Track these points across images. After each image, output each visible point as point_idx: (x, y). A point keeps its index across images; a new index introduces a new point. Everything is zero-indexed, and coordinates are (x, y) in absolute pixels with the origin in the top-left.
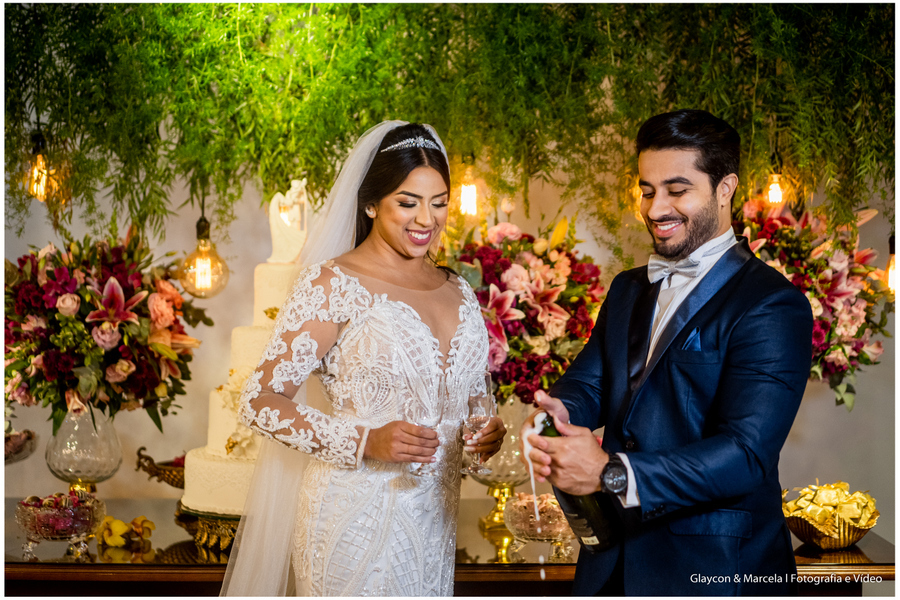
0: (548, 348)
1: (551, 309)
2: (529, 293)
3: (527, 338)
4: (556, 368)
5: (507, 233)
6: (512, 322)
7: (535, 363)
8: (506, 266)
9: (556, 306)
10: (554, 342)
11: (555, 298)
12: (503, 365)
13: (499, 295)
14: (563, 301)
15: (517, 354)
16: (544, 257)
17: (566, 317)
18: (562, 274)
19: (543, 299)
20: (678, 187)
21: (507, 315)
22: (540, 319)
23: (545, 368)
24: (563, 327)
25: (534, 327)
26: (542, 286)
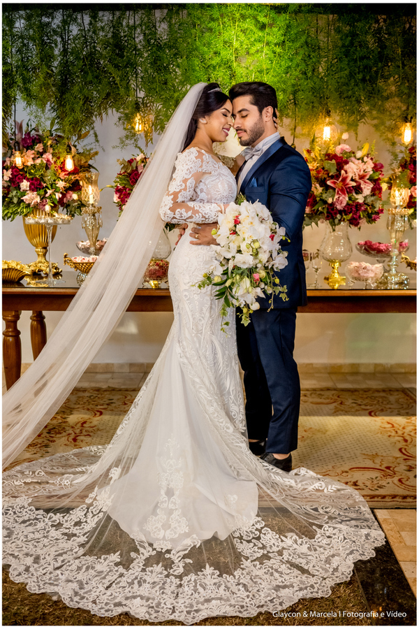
0: (363, 200)
1: (365, 182)
2: (357, 175)
3: (354, 194)
4: (367, 209)
5: (344, 148)
6: (349, 187)
7: (358, 206)
8: (347, 162)
9: (368, 181)
10: (365, 197)
11: (368, 177)
12: (345, 206)
13: (345, 175)
14: (371, 179)
15: (351, 202)
16: (362, 159)
17: (372, 186)
18: (369, 167)
19: (362, 177)
20: (244, 113)
21: (348, 184)
22: (362, 186)
23: (363, 208)
24: (370, 190)
25: (358, 189)
26: (362, 172)
